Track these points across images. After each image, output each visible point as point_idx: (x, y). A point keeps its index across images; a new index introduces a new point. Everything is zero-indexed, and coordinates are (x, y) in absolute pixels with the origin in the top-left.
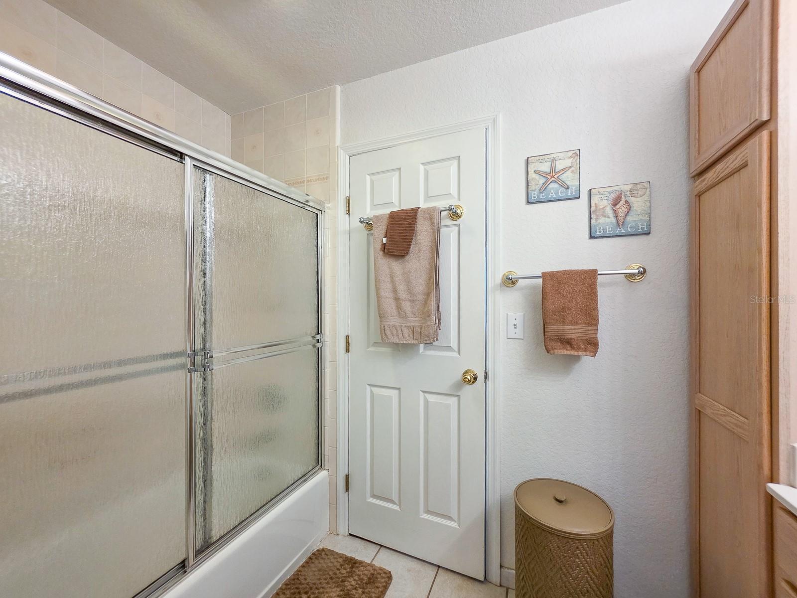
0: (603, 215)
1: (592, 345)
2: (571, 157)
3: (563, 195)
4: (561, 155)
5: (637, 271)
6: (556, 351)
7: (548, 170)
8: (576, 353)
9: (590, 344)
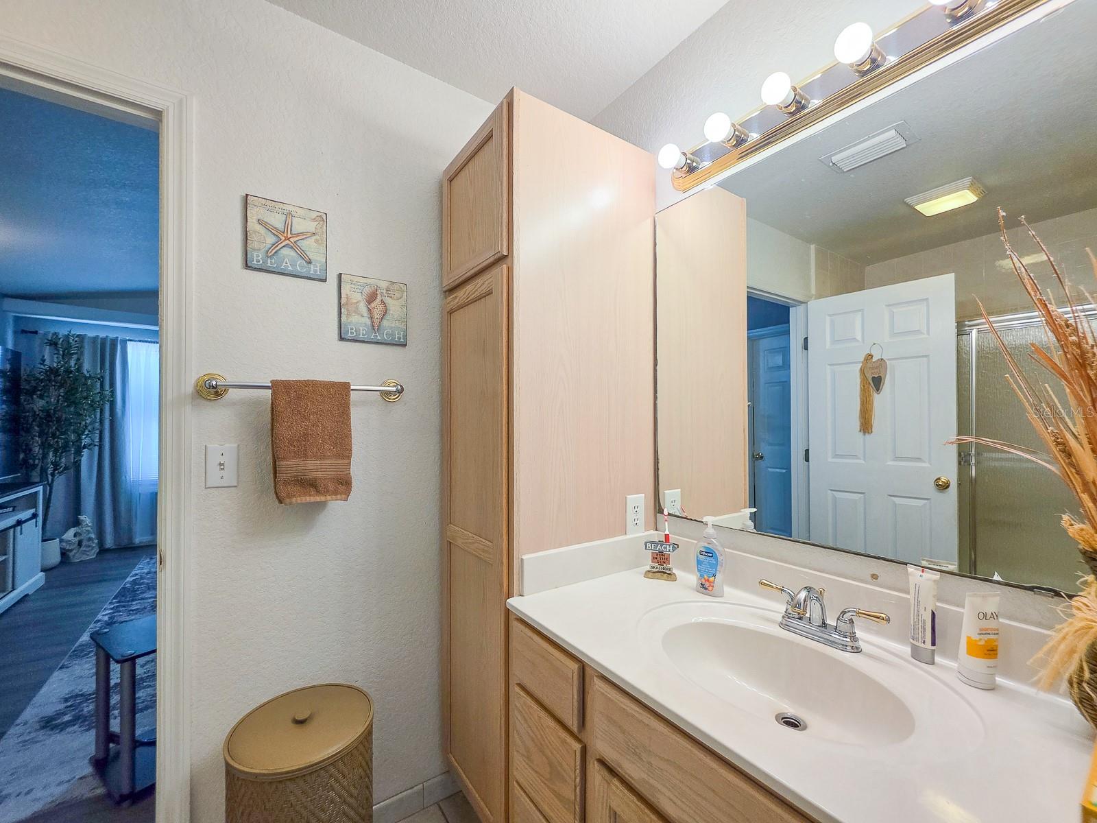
0: (355, 312)
1: (343, 485)
2: (314, 220)
3: (304, 271)
4: (301, 212)
5: (394, 389)
6: (294, 500)
7: (280, 226)
8: (323, 498)
9: (341, 483)
